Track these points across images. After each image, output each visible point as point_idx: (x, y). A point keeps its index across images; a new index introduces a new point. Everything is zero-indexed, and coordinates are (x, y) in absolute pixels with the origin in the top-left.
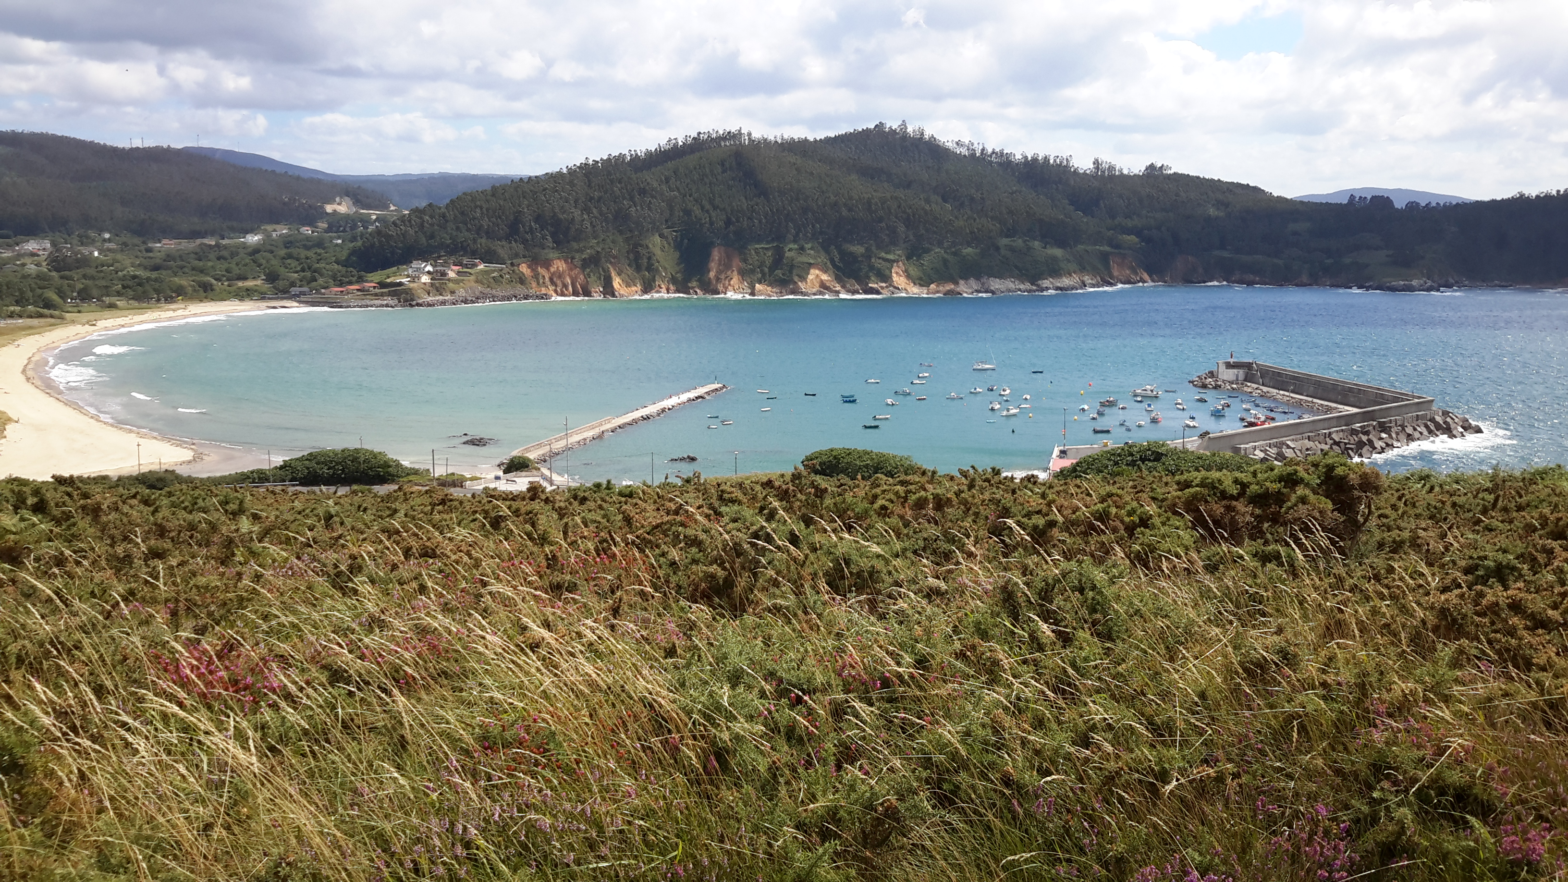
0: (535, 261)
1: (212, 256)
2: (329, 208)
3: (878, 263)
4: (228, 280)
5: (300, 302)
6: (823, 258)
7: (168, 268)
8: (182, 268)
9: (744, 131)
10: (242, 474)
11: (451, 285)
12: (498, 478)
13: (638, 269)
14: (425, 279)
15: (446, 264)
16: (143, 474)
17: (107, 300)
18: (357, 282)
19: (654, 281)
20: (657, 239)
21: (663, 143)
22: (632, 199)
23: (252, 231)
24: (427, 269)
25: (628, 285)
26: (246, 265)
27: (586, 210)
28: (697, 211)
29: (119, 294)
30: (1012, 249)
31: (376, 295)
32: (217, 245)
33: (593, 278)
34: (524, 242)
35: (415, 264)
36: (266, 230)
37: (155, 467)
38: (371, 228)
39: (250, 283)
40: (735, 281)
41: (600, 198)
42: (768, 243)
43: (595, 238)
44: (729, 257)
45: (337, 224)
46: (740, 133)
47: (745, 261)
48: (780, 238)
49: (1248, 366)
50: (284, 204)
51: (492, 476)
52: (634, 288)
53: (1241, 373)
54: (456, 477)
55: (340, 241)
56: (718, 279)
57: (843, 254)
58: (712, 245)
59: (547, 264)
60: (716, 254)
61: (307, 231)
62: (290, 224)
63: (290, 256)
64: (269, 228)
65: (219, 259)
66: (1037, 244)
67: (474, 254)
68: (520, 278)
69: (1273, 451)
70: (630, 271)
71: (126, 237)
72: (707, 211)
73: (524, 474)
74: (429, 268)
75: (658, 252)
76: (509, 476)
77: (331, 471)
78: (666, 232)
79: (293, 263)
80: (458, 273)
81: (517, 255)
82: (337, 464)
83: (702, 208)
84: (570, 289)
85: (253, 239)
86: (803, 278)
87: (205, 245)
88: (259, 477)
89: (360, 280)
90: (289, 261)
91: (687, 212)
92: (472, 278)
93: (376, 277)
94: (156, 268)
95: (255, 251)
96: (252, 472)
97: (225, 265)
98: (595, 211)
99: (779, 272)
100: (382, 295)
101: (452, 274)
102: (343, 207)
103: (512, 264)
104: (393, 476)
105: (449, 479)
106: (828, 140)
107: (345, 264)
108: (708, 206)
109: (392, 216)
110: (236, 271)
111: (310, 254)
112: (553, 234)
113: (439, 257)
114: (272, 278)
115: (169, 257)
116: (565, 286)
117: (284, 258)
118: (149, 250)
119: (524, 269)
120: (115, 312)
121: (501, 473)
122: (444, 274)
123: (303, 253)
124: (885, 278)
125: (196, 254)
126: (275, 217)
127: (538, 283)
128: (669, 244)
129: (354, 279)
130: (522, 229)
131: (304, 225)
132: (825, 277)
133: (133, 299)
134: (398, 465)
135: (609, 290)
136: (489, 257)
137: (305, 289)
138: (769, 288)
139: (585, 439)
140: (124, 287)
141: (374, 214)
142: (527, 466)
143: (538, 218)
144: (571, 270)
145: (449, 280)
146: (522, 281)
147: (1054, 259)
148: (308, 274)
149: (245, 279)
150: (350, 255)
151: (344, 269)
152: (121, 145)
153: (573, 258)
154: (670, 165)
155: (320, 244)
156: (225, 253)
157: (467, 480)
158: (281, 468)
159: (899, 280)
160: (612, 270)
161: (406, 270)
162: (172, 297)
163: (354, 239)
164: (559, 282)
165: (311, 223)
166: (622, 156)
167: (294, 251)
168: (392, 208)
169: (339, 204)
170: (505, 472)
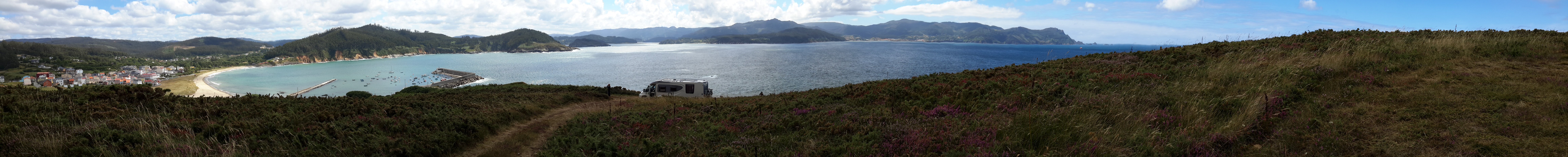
0: (300, 56)
1: (239, 58)
3: (371, 52)
4: (241, 62)
5: (253, 66)
6: (359, 52)
9: (343, 27)
11: (283, 62)
14: (277, 61)
15: (282, 57)
18: (265, 62)
19: (324, 59)
20: (324, 52)
21: (327, 30)
22: (318, 43)
23: (247, 53)
25: (318, 60)
26: (244, 59)
27: (310, 45)
28: (332, 44)
33: (311, 59)
34: (298, 52)
35: (276, 58)
38: (269, 51)
39: (245, 63)
40: (340, 58)
41: (313, 43)
43: (312, 52)
44: (339, 53)
46: (341, 28)
47: (343, 53)
48: (350, 48)
49: (442, 69)
50: (254, 47)
52: (320, 61)
53: (441, 71)
55: (262, 54)
57: (363, 51)
58: (336, 51)
60: (337, 53)
62: (254, 51)
63: (253, 57)
64: (250, 52)
66: (404, 47)
68: (296, 60)
70: (319, 58)
71: (225, 55)
74: (279, 59)
75: (325, 55)
80: (284, 59)
81: (296, 55)
83: (334, 43)
86: (355, 56)
91: (330, 44)
92: (287, 60)
94: (229, 60)
97: (241, 59)
100: (269, 64)
103: (295, 57)
106: (359, 28)
109: (273, 49)
112: (303, 51)
113: (280, 56)
115: (232, 58)
116: (306, 61)
119: (297, 58)
122: (281, 60)
123: (255, 56)
124: (372, 55)
126: (251, 50)
127: (300, 61)
128: (327, 53)
130: (297, 50)
131: (256, 51)
132: (359, 56)
135: (315, 61)
136: (291, 56)
137: (255, 63)
138: (348, 58)
141: (269, 48)
144: (307, 57)
148: (256, 61)
149: (244, 61)
150: (264, 56)
151: (262, 59)
153: (307, 55)
154: (328, 35)
155: (259, 55)
156: (241, 57)
159: (375, 55)
160: (315, 58)
161: (274, 59)
163: (265, 53)
164: (304, 60)
166: (319, 34)
168: (273, 47)
169: (263, 47)
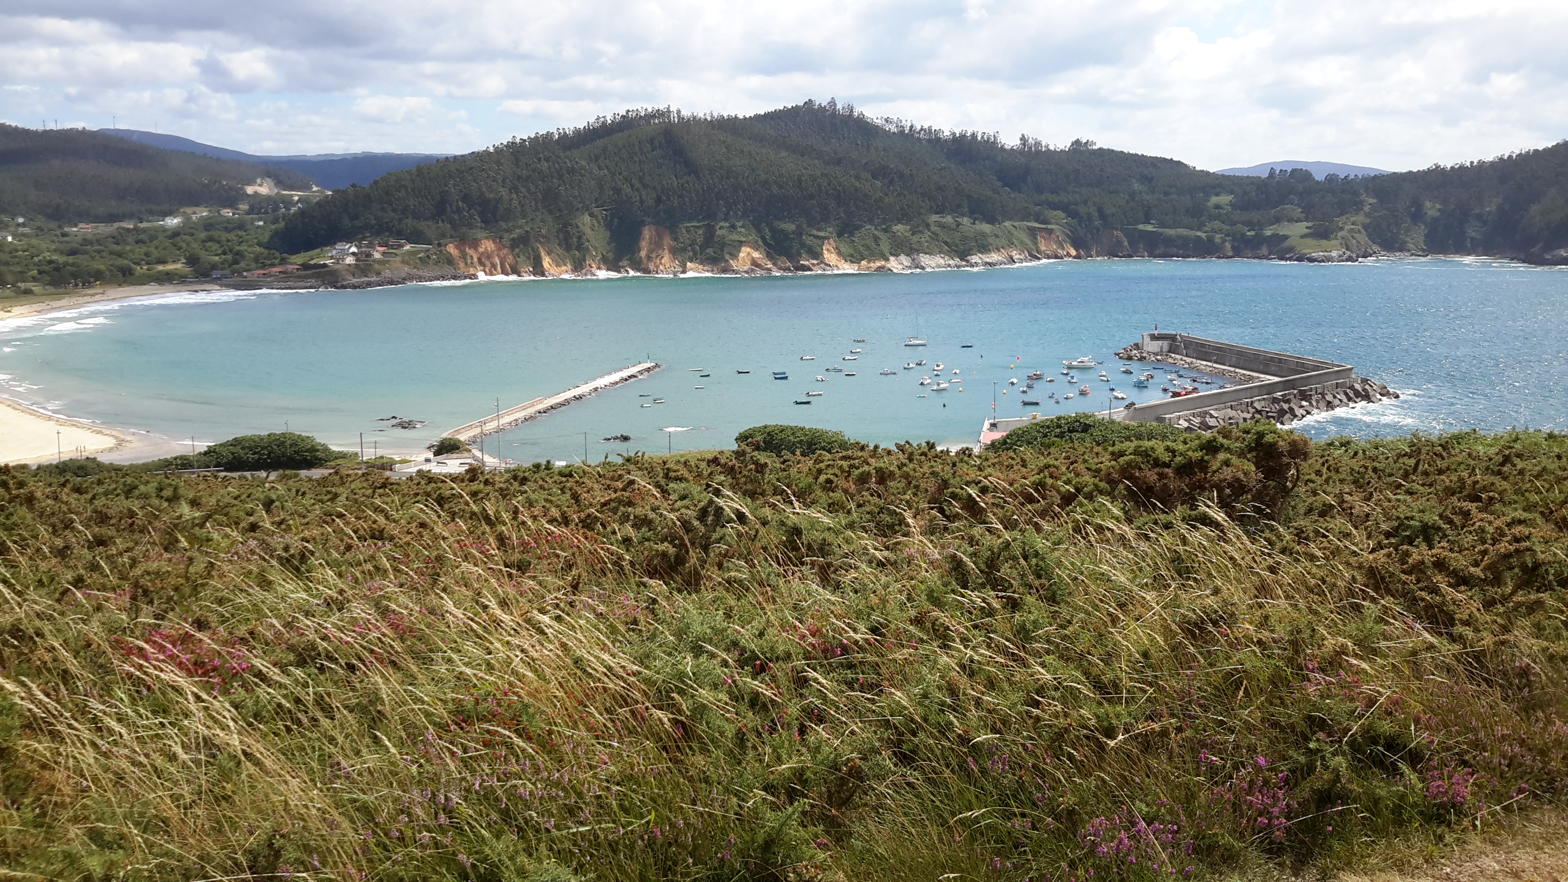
0: (463, 241)
1: (130, 239)
2: (250, 190)
3: (809, 241)
4: (147, 263)
5: (221, 285)
6: (754, 236)
7: (85, 253)
8: (99, 252)
9: (673, 109)
10: (166, 460)
11: (376, 266)
12: (428, 460)
13: (568, 248)
14: (350, 260)
15: (371, 245)
16: (64, 462)
17: (22, 285)
18: (280, 264)
19: (585, 261)
20: (587, 218)
21: (592, 120)
22: (561, 177)
23: (171, 213)
24: (351, 250)
25: (558, 265)
26: (165, 249)
27: (514, 189)
28: (627, 189)
29: (34, 279)
30: (942, 226)
31: (299, 277)
32: (136, 229)
33: (522, 258)
34: (452, 222)
35: (339, 246)
36: (185, 212)
37: (74, 455)
38: (293, 209)
39: (170, 267)
40: (666, 260)
41: (528, 177)
42: (699, 221)
43: (524, 218)
44: (660, 236)
45: (258, 205)
46: (669, 111)
47: (676, 239)
48: (711, 215)
49: (1172, 338)
50: (205, 186)
51: (421, 458)
52: (564, 268)
53: (1165, 344)
54: (385, 460)
55: (261, 223)
56: (649, 258)
57: (773, 230)
58: (642, 224)
59: (475, 244)
60: (647, 233)
61: (228, 213)
62: (211, 206)
63: (211, 239)
64: (189, 210)
65: (137, 242)
66: (966, 221)
67: (399, 234)
68: (448, 259)
69: (1197, 421)
70: (560, 251)
71: (41, 221)
72: (637, 190)
73: (455, 455)
74: (354, 249)
75: (588, 231)
76: (440, 458)
77: (256, 456)
78: (596, 211)
79: (215, 246)
80: (384, 253)
81: (443, 236)
82: (263, 449)
83: (632, 186)
84: (499, 269)
85: (173, 222)
86: (735, 256)
87: (123, 228)
88: (184, 463)
89: (283, 261)
90: (209, 244)
91: (618, 191)
92: (399, 259)
93: (298, 259)
94: (73, 253)
95: (175, 234)
96: (176, 458)
97: (145, 249)
98: (523, 190)
99: (710, 251)
100: (306, 277)
101: (377, 256)
102: (264, 189)
103: (439, 245)
104: (320, 459)
105: (379, 462)
106: (758, 117)
107: (268, 246)
108: (637, 185)
109: (315, 197)
110: (155, 254)
111: (232, 236)
112: (482, 214)
113: (364, 239)
114: (192, 261)
115: (86, 242)
116: (494, 266)
117: (204, 241)
118: (64, 235)
119: (452, 249)
120: (30, 297)
121: (430, 455)
122: (369, 255)
123: (224, 236)
124: (817, 255)
125: (113, 238)
126: (194, 199)
127: (466, 264)
128: (599, 223)
129: (277, 261)
130: (449, 209)
131: (225, 207)
132: (756, 255)
133: (49, 284)
134: (326, 449)
135: (538, 270)
136: (416, 237)
137: (227, 272)
138: (701, 267)
139: (516, 420)
140: (40, 272)
141: (296, 195)
142: (458, 448)
143: (465, 198)
144: (500, 249)
145: (374, 261)
146: (450, 261)
147: (983, 235)
148: (229, 257)
149: (163, 262)
150: (272, 237)
151: (266, 252)
152: (33, 128)
153: (501, 238)
154: (599, 143)
155: (241, 226)
156: (143, 236)
157: (396, 462)
158: (206, 453)
159: (830, 257)
160: (541, 250)
161: (330, 251)
162: (89, 283)
163: (276, 221)
164: (487, 263)
165: (231, 204)
166: (549, 135)
167: (215, 234)
168: (315, 189)
169: (260, 185)
170: (437, 454)
